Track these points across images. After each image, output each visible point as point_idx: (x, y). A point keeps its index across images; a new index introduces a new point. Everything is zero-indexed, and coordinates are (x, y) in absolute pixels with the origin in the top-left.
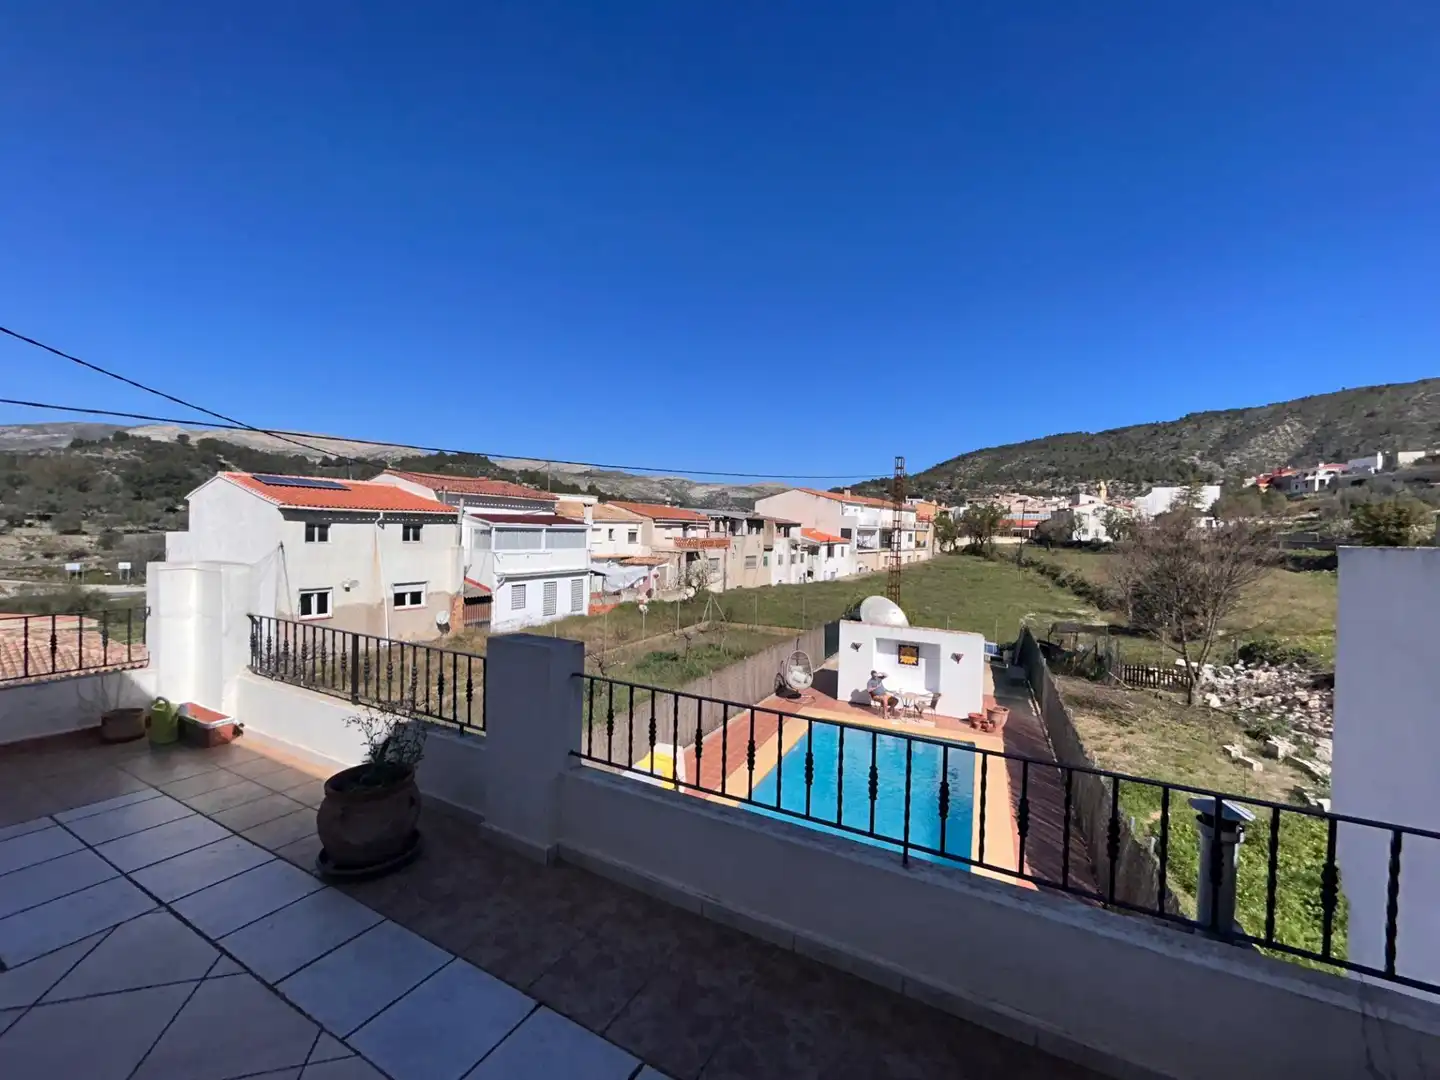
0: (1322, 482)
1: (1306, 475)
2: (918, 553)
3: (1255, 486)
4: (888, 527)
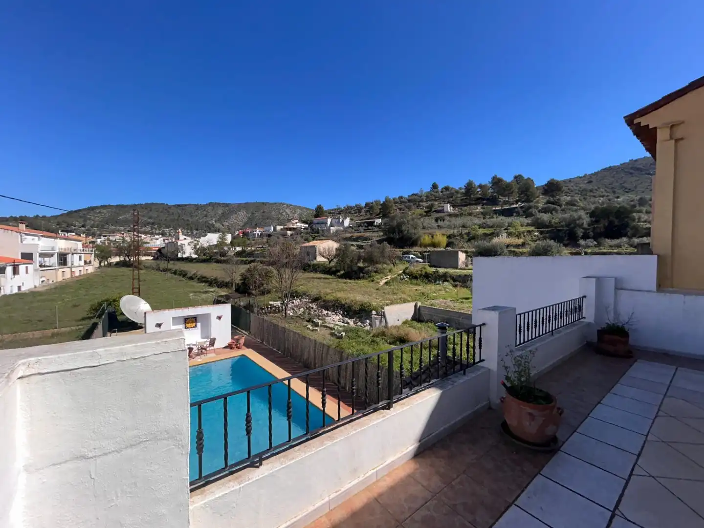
0: (258, 234)
1: (253, 232)
2: (86, 268)
3: (238, 234)
4: (63, 251)
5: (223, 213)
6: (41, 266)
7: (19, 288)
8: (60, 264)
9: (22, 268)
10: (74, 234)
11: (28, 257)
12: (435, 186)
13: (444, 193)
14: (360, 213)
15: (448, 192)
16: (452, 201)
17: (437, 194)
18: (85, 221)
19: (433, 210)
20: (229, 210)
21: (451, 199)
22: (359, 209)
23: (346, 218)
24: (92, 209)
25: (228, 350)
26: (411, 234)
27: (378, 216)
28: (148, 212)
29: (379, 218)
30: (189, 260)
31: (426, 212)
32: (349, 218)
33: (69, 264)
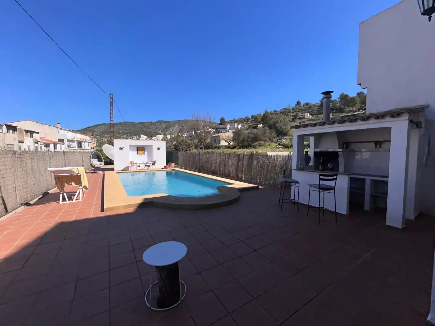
0: (185, 136)
1: (183, 135)
5: (166, 127)
12: (298, 103)
13: (305, 107)
14: (248, 121)
15: (308, 106)
16: (311, 111)
17: (300, 108)
19: (298, 118)
21: (310, 110)
22: (247, 120)
23: (239, 125)
27: (260, 123)
29: (260, 124)
31: (292, 119)
32: (241, 125)
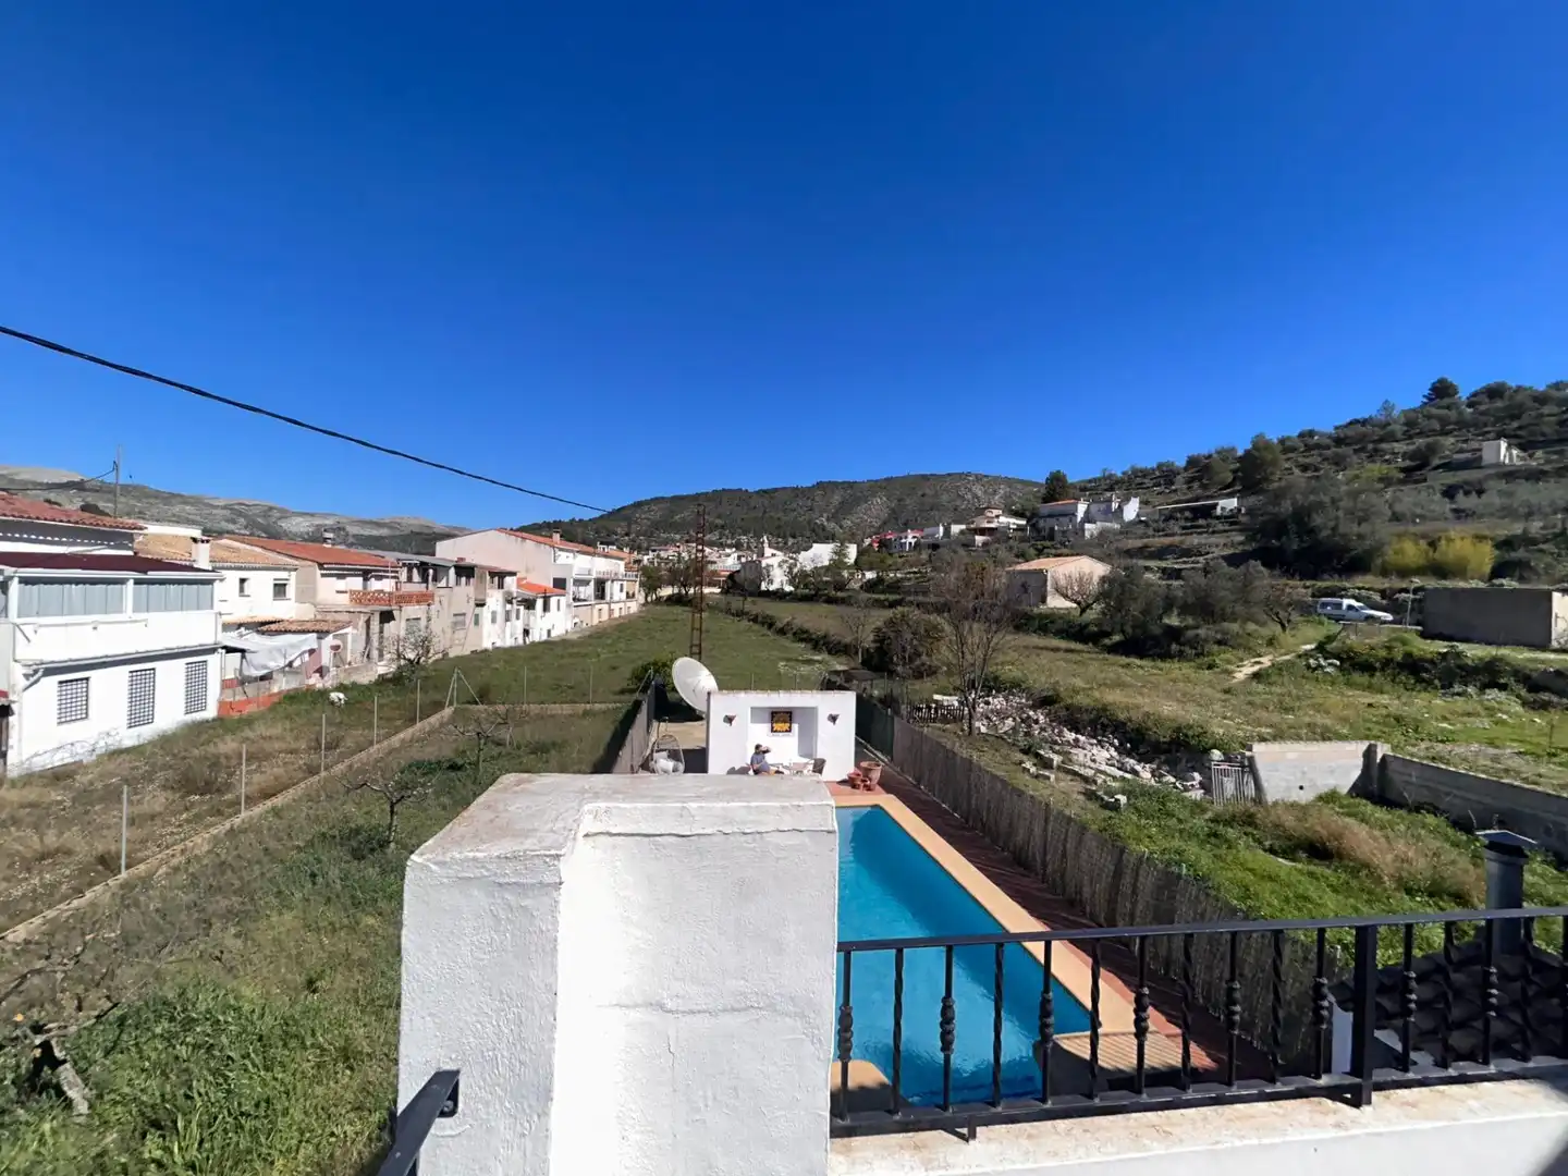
0: (910, 543)
1: (901, 538)
2: (629, 604)
3: (870, 545)
4: (601, 576)
5: (842, 503)
6: (574, 599)
7: (549, 632)
8: (597, 597)
9: (553, 601)
10: (615, 547)
11: (560, 584)
12: (1442, 390)
13: (1482, 408)
14: (1173, 484)
15: (1499, 404)
16: (1520, 428)
17: (1453, 414)
18: (629, 526)
19: (1436, 462)
20: (854, 494)
21: (1515, 424)
22: (1166, 475)
23: (1128, 500)
24: (638, 505)
25: (848, 788)
26: (1344, 536)
27: (1227, 490)
28: (716, 507)
29: (1230, 495)
30: (779, 595)
31: (1403, 470)
32: (1138, 500)
33: (608, 598)
